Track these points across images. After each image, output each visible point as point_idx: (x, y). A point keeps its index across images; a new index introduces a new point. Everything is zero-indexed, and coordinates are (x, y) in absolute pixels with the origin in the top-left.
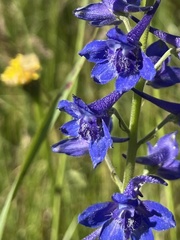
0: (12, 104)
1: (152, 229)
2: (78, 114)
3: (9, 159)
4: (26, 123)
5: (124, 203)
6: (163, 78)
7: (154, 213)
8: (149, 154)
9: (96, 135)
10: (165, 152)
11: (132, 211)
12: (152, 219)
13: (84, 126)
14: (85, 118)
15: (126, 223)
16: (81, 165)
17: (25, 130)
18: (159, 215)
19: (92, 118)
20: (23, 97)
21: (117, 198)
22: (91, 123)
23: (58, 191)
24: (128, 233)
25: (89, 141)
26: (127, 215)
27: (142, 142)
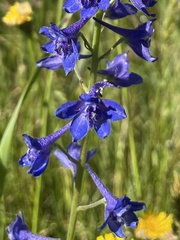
0: (12, 41)
1: (109, 120)
2: (54, 36)
3: (10, 82)
4: (22, 56)
5: (88, 101)
6: (117, 11)
7: (110, 108)
8: (108, 68)
9: (67, 51)
10: (120, 67)
11: (94, 106)
12: (109, 113)
13: (58, 45)
14: (59, 39)
15: (90, 116)
16: (64, 87)
17: (21, 60)
18: (114, 110)
19: (64, 39)
20: (19, 36)
21: (83, 97)
22: (64, 42)
23: (45, 104)
24: (91, 123)
25: (62, 56)
26: (91, 110)
27: (102, 57)
